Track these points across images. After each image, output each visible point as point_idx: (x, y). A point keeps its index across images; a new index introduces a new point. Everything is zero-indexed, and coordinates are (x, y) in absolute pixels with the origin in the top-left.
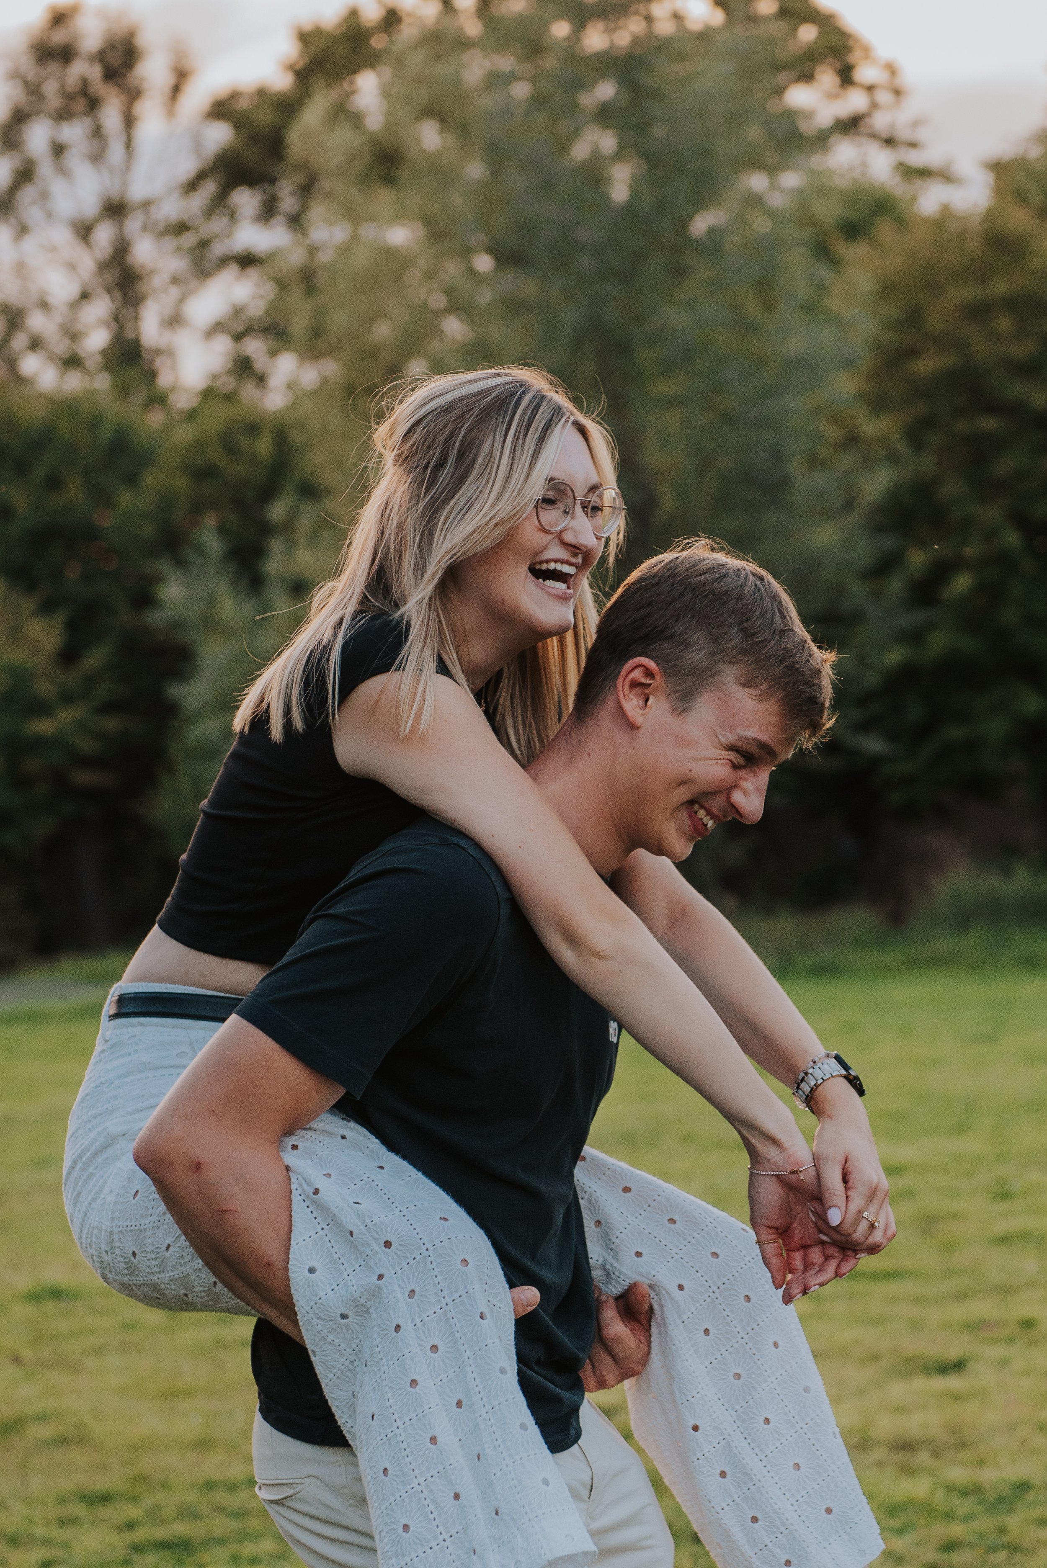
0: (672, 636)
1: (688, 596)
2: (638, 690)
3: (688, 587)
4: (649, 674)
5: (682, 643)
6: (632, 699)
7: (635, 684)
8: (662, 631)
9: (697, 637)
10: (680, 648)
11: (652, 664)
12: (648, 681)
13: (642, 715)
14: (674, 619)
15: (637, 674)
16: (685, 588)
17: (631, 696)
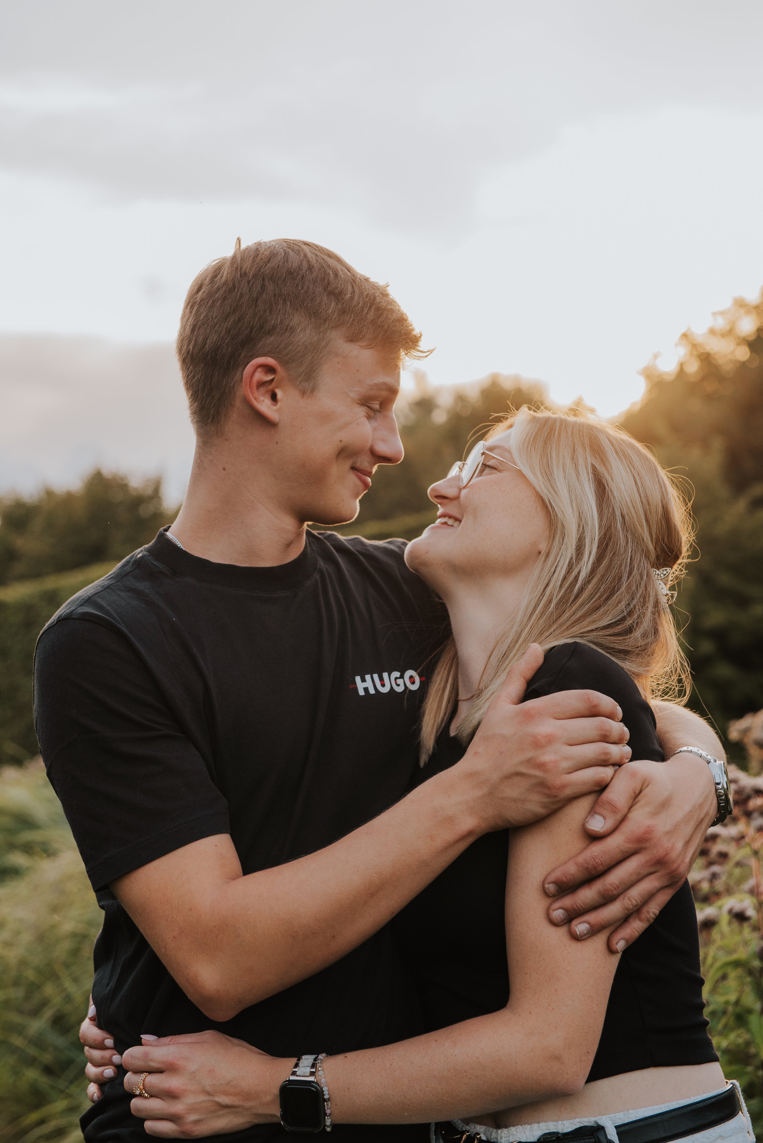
0: (274, 328)
1: (270, 287)
2: (263, 390)
3: (266, 278)
4: (269, 369)
5: (286, 329)
6: (263, 401)
7: (261, 384)
8: (262, 327)
9: (297, 319)
10: (287, 334)
11: (269, 360)
12: (270, 377)
13: (278, 410)
14: (268, 312)
15: (260, 376)
16: (263, 280)
17: (262, 398)
